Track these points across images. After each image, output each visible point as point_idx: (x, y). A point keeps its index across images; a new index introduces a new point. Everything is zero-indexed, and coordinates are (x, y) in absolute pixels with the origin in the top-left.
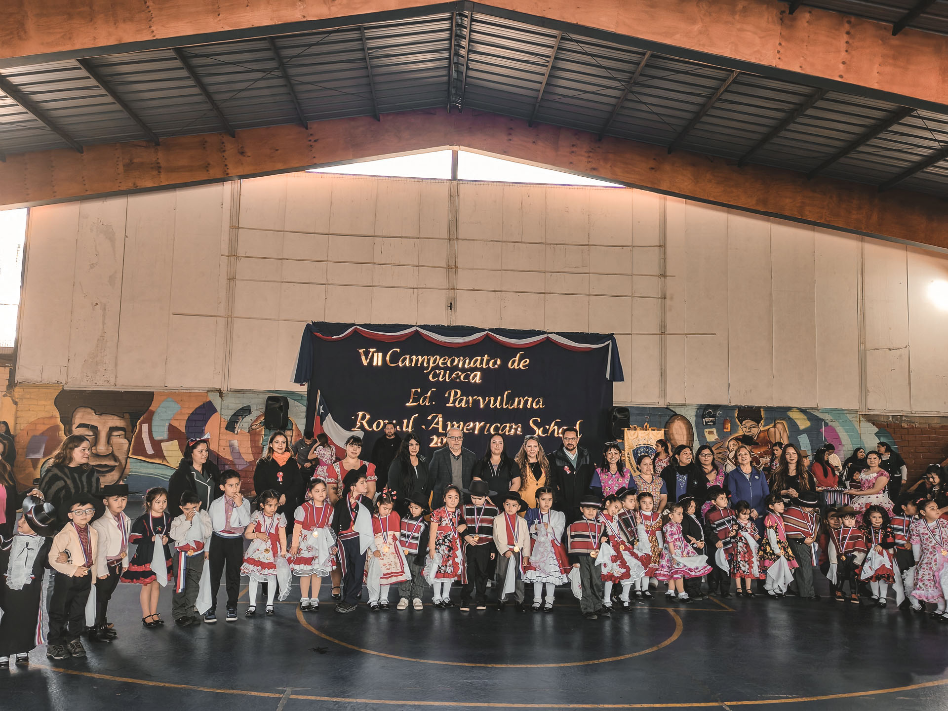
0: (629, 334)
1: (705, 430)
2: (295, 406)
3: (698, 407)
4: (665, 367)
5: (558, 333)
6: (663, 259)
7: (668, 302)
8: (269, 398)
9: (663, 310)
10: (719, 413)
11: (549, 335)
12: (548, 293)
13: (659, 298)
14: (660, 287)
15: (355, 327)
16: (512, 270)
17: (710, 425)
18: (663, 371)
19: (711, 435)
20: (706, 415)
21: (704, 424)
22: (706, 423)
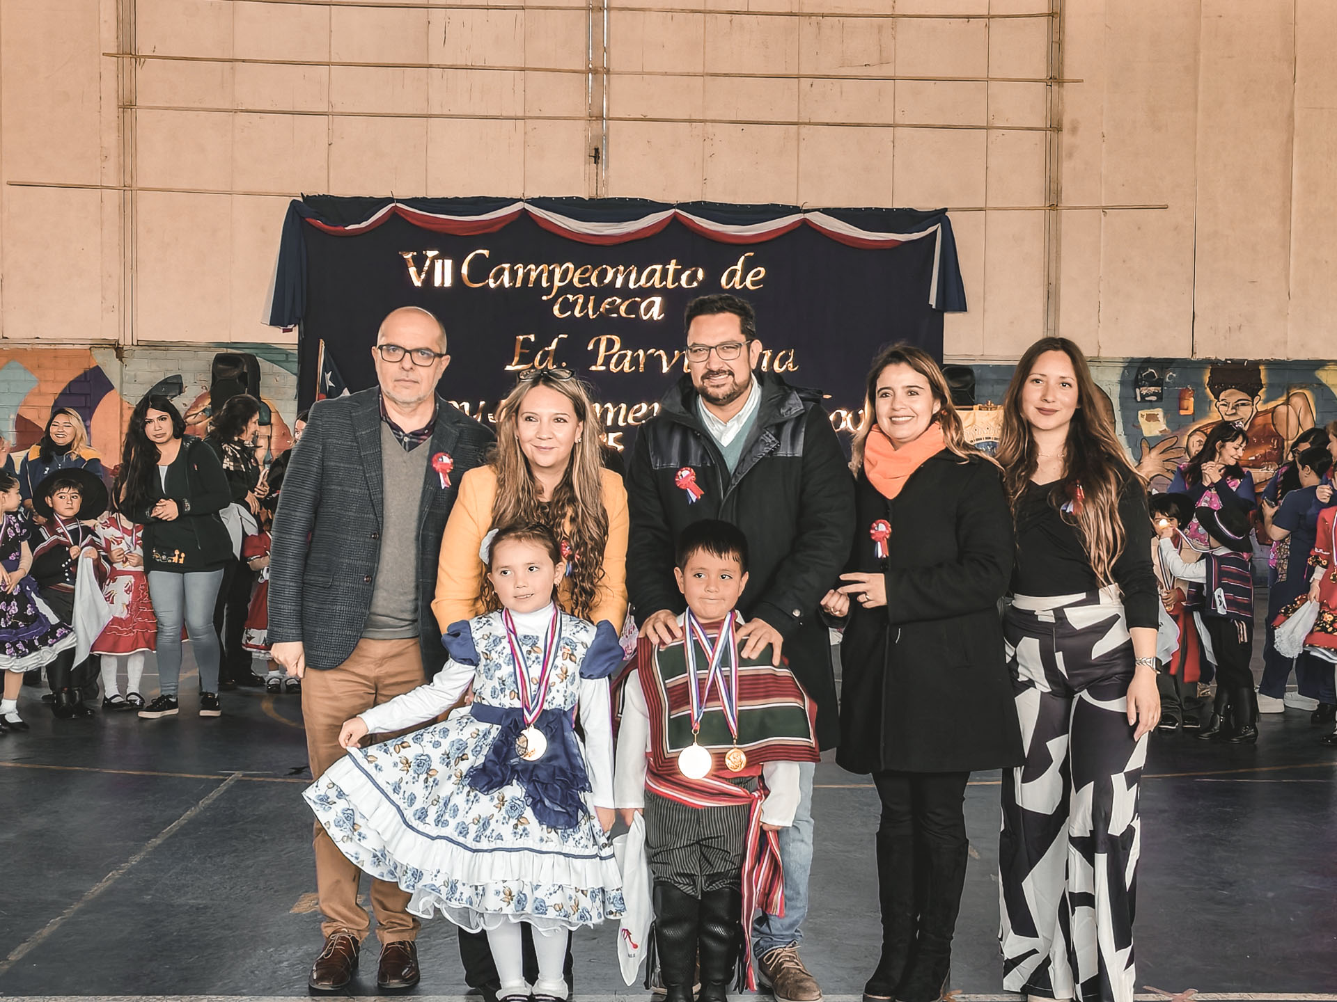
0: (981, 209)
1: (1140, 412)
2: (273, 374)
3: (1126, 365)
4: (1058, 279)
5: (827, 211)
6: (1056, 46)
7: (1066, 137)
8: (220, 359)
9: (1054, 156)
10: (1170, 375)
11: (808, 216)
12: (806, 124)
13: (1045, 129)
14: (1049, 105)
15: (393, 205)
16: (726, 75)
17: (1151, 401)
18: (1052, 288)
19: (1152, 424)
20: (1142, 380)
21: (1139, 399)
22: (1143, 397)
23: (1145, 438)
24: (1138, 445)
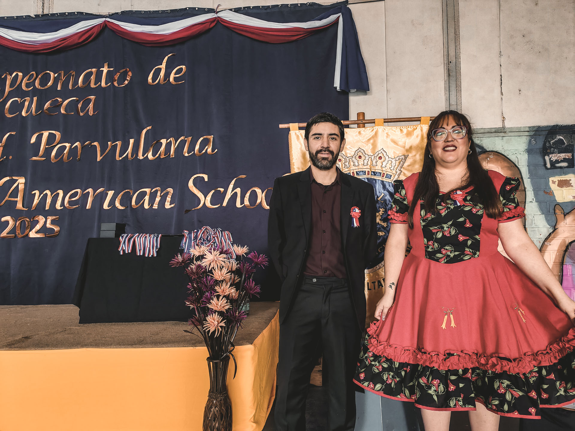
1: (551, 179)
3: (532, 133)
4: (457, 57)
17: (561, 168)
18: (452, 65)
19: (565, 190)
20: (550, 147)
21: (548, 165)
22: (553, 164)
23: (558, 204)
24: (552, 211)
